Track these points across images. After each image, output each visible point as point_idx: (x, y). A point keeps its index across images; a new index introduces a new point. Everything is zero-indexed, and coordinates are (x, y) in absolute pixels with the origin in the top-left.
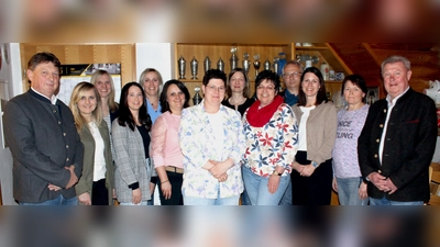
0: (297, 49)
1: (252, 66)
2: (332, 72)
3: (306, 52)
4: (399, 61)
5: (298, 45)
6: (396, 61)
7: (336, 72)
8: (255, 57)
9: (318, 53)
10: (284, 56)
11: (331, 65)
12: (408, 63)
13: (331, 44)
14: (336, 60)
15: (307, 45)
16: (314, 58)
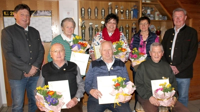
0: (143, 4)
1: (120, 12)
2: (161, 16)
3: (148, 5)
4: (182, 11)
5: (144, 1)
6: (180, 11)
7: (163, 16)
8: (121, 8)
9: (153, 6)
10: (136, 7)
11: (160, 12)
12: (185, 12)
13: (160, 1)
14: (163, 10)
15: (148, 2)
16: (152, 8)
